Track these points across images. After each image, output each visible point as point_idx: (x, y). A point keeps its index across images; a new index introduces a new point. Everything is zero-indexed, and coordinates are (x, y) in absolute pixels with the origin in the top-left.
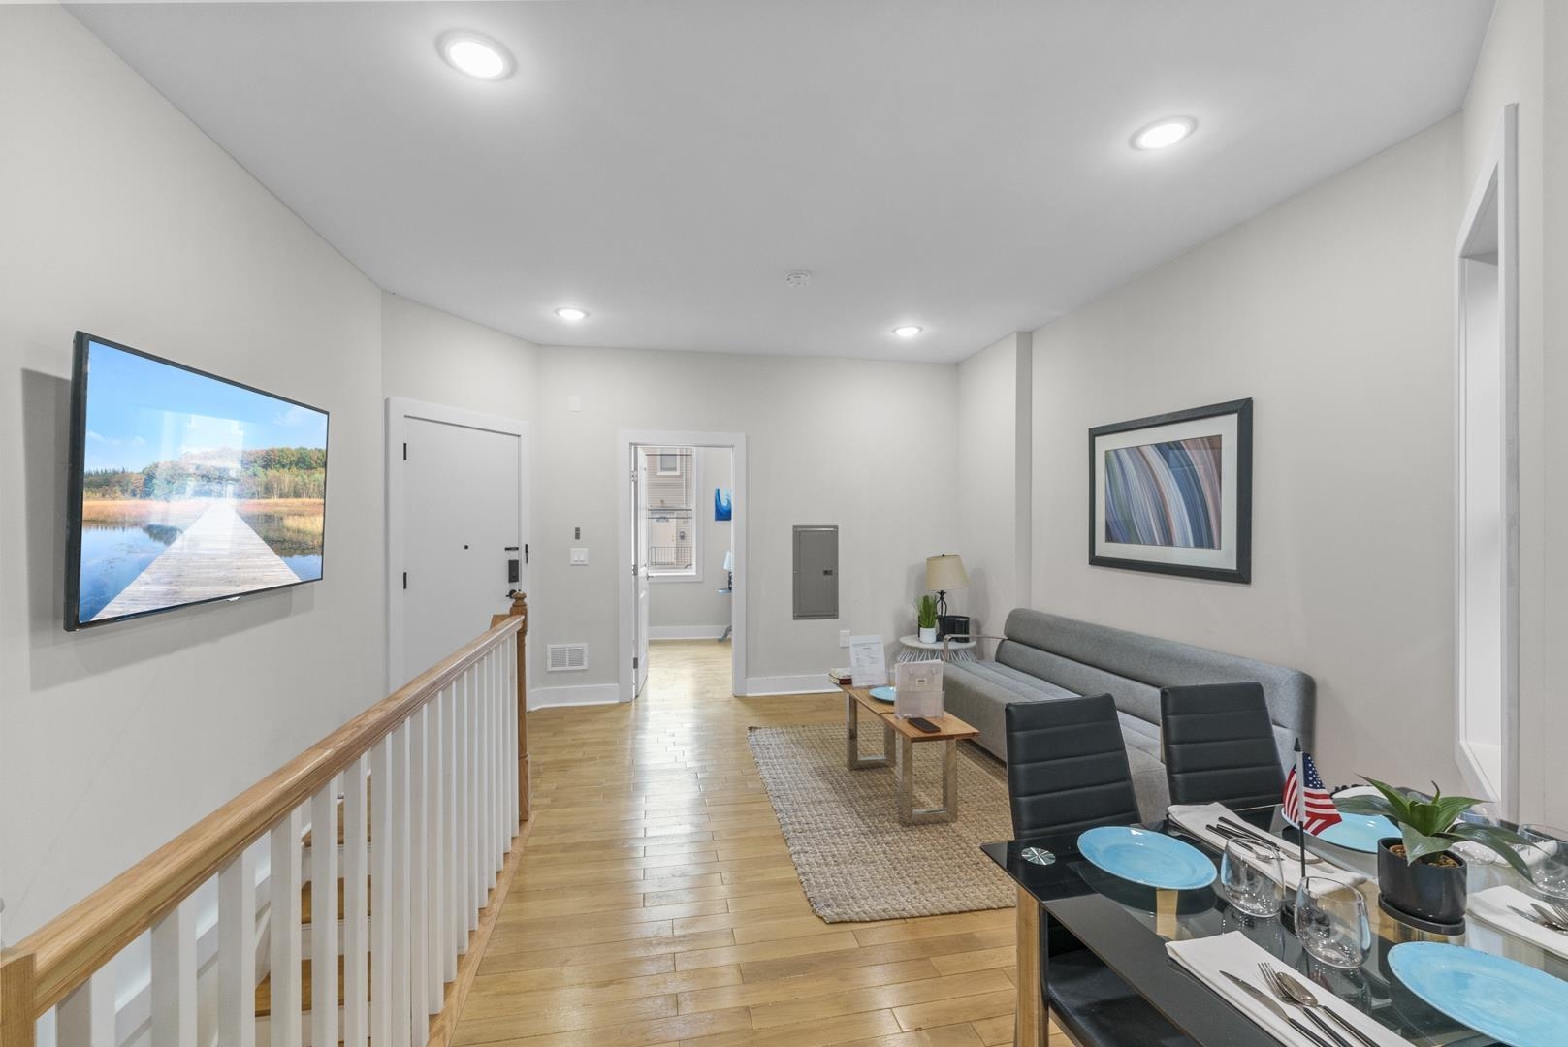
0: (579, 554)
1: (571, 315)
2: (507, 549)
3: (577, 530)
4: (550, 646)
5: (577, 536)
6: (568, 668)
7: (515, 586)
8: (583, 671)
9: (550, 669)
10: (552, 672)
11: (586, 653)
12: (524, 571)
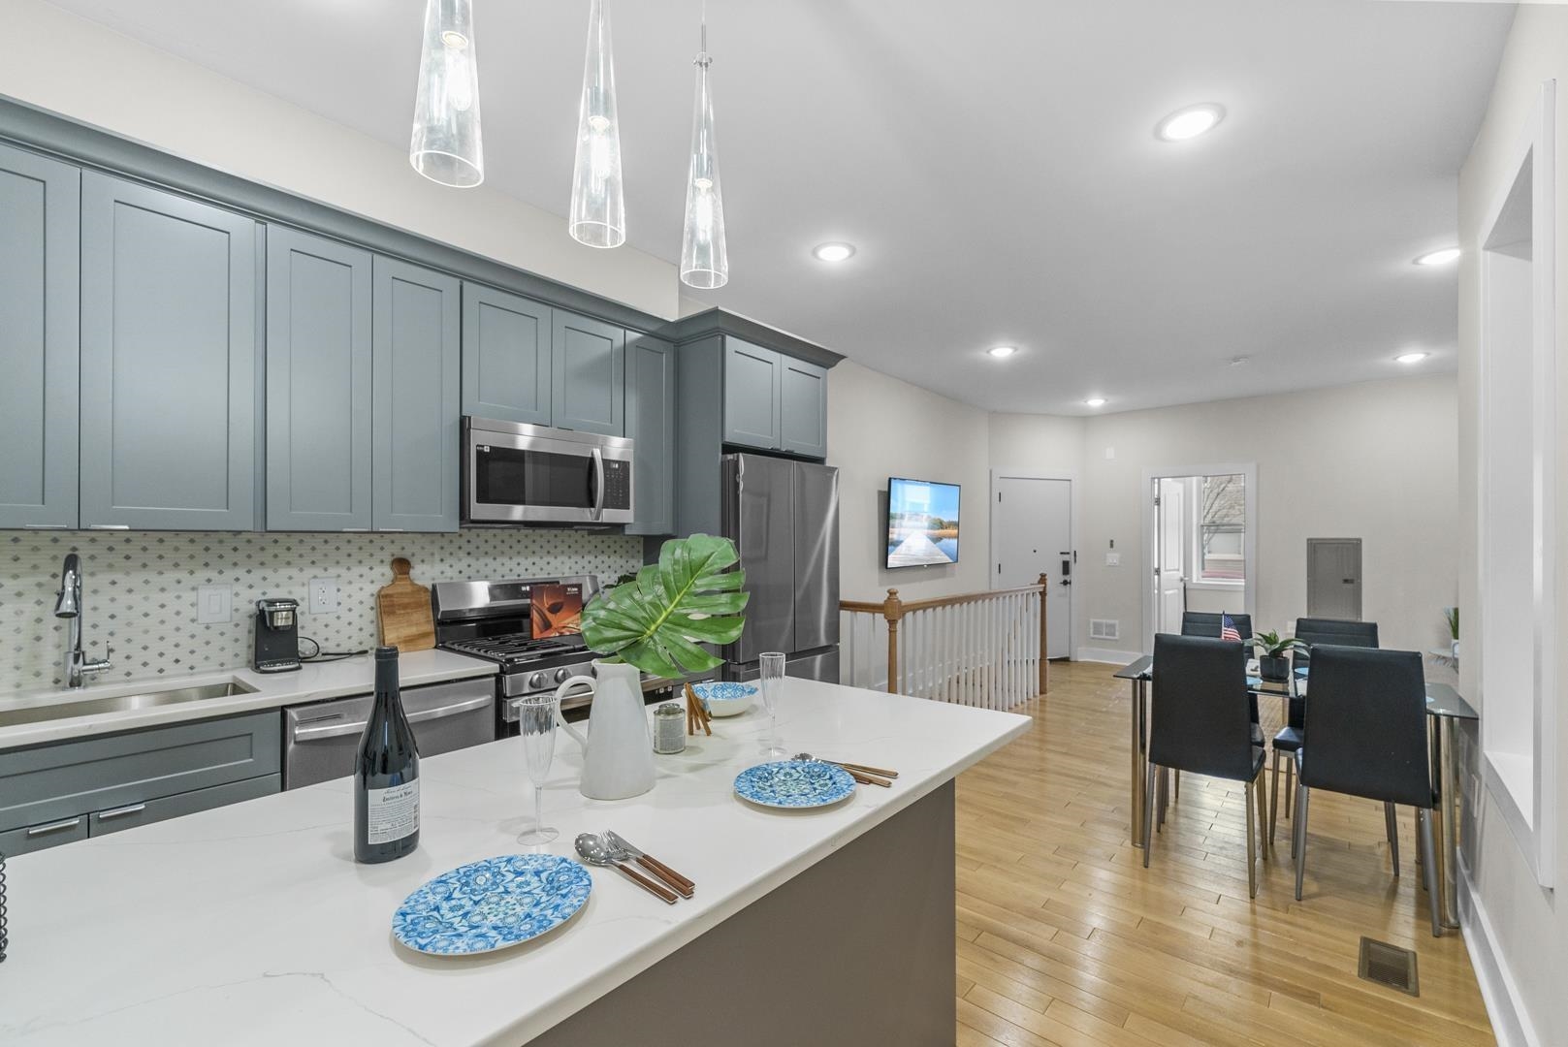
0: (1113, 558)
1: (1096, 402)
2: (1062, 553)
3: (1112, 541)
4: (1092, 620)
5: (1112, 546)
6: (1104, 636)
7: (1067, 578)
8: (1116, 640)
9: (1092, 635)
10: (1093, 638)
11: (1117, 628)
12: (1073, 567)
